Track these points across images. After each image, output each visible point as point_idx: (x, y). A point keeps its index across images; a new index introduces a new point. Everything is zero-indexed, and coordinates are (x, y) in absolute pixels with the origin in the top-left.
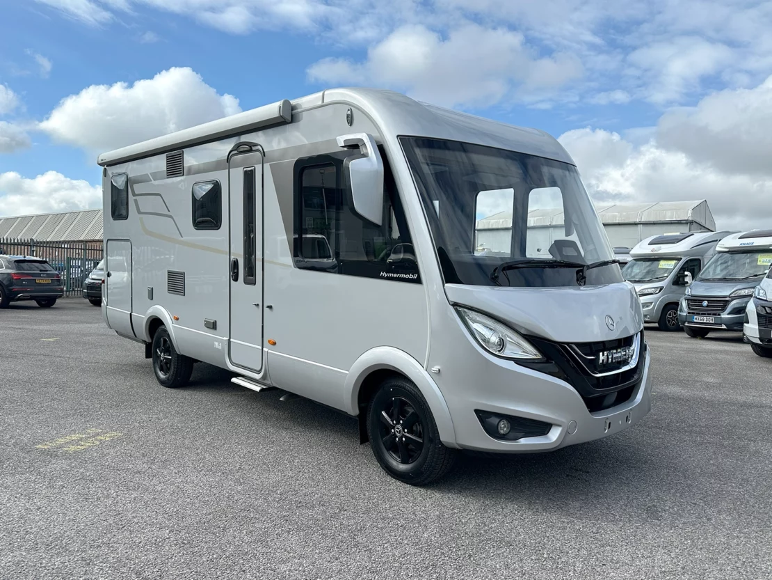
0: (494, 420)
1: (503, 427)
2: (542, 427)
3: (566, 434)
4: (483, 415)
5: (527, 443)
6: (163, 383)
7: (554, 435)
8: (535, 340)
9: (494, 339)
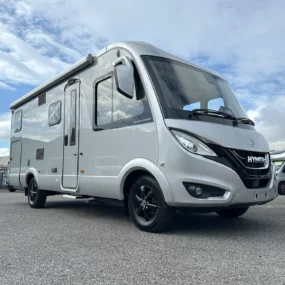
0: (193, 188)
1: (199, 191)
2: (220, 192)
3: (233, 196)
4: (187, 185)
5: (212, 200)
6: (32, 206)
7: (227, 196)
8: (213, 146)
9: (191, 145)
